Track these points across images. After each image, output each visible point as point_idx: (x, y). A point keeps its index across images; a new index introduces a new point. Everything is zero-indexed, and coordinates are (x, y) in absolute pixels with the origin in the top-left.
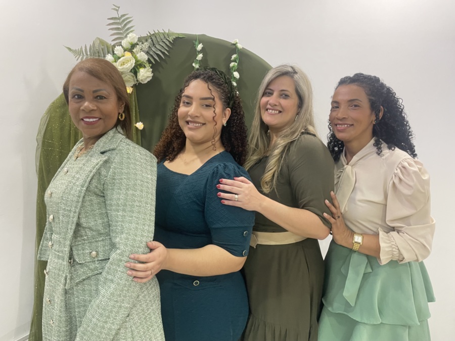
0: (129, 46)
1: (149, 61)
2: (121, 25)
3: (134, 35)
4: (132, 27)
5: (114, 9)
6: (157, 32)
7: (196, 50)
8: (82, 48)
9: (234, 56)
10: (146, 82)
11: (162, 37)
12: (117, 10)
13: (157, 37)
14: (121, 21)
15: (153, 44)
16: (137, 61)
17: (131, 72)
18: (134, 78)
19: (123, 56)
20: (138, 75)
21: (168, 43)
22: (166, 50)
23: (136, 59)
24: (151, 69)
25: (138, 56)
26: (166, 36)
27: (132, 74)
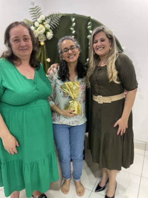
1: (50, 28)
3: (43, 16)
4: (41, 12)
5: (32, 4)
6: (53, 14)
9: (89, 23)
10: (50, 39)
11: (55, 16)
13: (53, 16)
14: (36, 9)
15: (52, 20)
16: (46, 29)
17: (44, 34)
18: (45, 37)
19: (39, 27)
20: (47, 35)
21: (58, 19)
22: (58, 22)
23: (45, 27)
24: (52, 32)
25: (46, 26)
26: (57, 15)
27: (44, 35)
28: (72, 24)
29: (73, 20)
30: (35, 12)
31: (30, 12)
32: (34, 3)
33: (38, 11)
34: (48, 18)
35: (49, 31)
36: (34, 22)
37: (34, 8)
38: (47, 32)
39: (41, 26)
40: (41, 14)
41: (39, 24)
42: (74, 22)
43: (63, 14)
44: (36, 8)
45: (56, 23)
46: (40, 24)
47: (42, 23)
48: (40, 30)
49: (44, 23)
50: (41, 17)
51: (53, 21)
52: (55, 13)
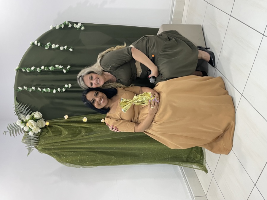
0: (23, 124)
1: (30, 114)
3: (17, 121)
4: (14, 124)
5: (6, 134)
6: (15, 111)
8: (27, 148)
11: (17, 108)
12: (6, 132)
13: (17, 111)
14: (11, 130)
15: (22, 113)
17: (36, 122)
18: (40, 120)
19: (29, 127)
20: (38, 118)
21: (20, 105)
22: (24, 106)
23: (30, 120)
25: (27, 119)
26: (17, 106)
27: (38, 121)
28: (25, 90)
29: (20, 88)
30: (14, 130)
31: (14, 135)
32: (4, 131)
33: (13, 127)
34: (20, 116)
35: (33, 116)
36: (25, 132)
37: (10, 131)
38: (34, 118)
39: (27, 124)
40: (16, 124)
41: (26, 127)
42: (23, 88)
43: (15, 100)
47: (25, 123)
48: (32, 126)
49: (25, 121)
50: (19, 124)
51: (23, 110)
52: (15, 108)
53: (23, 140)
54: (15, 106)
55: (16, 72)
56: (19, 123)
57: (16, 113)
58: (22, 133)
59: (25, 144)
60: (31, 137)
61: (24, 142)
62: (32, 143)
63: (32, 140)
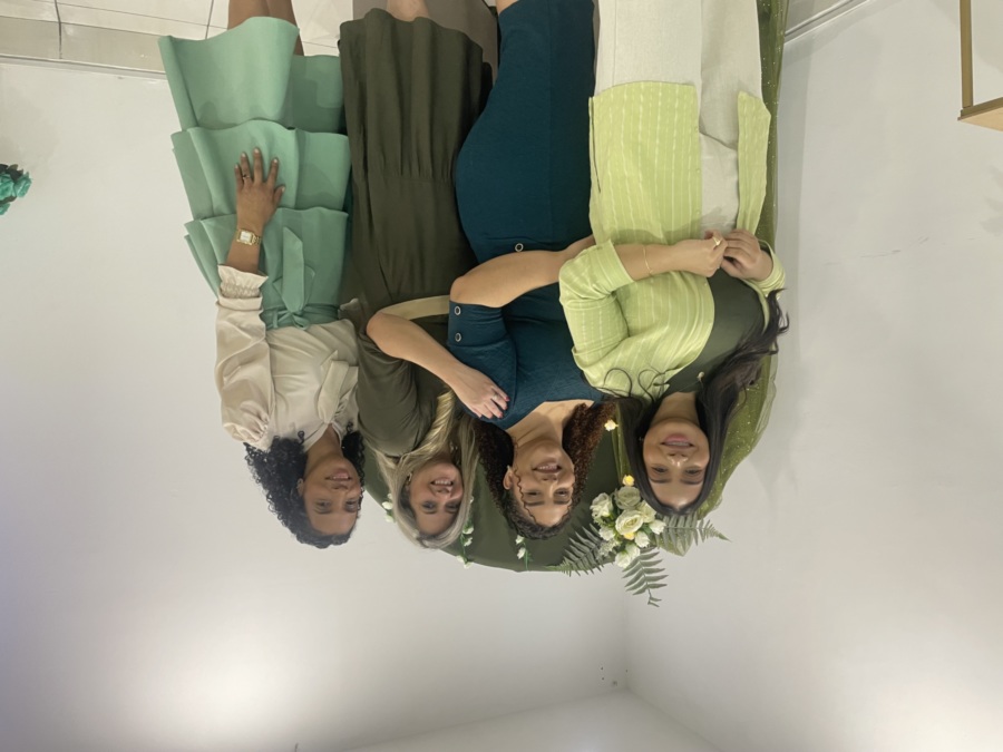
0: (628, 547)
1: (598, 528)
2: (644, 578)
3: (620, 565)
4: (627, 576)
5: (656, 600)
6: (589, 571)
7: (527, 549)
8: (703, 540)
9: (468, 543)
10: (601, 495)
11: (580, 564)
12: (651, 598)
13: (587, 564)
14: (645, 584)
15: (593, 552)
16: (613, 527)
17: (621, 511)
18: (618, 500)
19: (636, 532)
20: (611, 506)
21: (572, 556)
22: (575, 546)
23: (615, 530)
24: (593, 515)
25: (613, 535)
26: (575, 566)
27: (620, 507)
29: (521, 554)
30: (646, 575)
31: (663, 577)
32: (649, 603)
33: (636, 579)
34: (603, 557)
35: (603, 518)
36: (652, 546)
37: (648, 587)
38: (609, 517)
39: (629, 535)
40: (627, 569)
41: (637, 541)
42: (521, 546)
43: (556, 570)
44: (641, 587)
45: (578, 544)
46: (633, 542)
47: (624, 545)
48: (634, 522)
49: (617, 543)
50: (626, 561)
51: (587, 550)
52: (582, 572)
53: (677, 552)
54: (573, 572)
55: (473, 564)
56: (623, 561)
57: (595, 570)
58: (656, 554)
59: (689, 544)
60: (667, 529)
61: (684, 548)
62: (687, 526)
63: (679, 526)
